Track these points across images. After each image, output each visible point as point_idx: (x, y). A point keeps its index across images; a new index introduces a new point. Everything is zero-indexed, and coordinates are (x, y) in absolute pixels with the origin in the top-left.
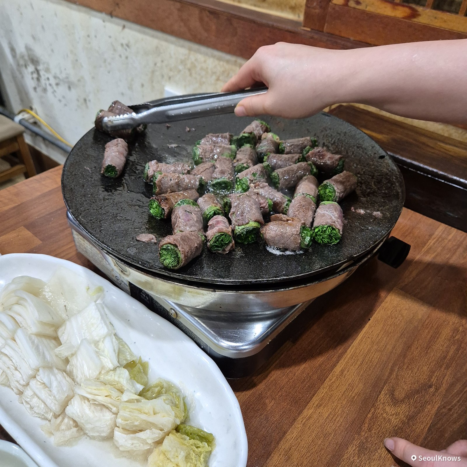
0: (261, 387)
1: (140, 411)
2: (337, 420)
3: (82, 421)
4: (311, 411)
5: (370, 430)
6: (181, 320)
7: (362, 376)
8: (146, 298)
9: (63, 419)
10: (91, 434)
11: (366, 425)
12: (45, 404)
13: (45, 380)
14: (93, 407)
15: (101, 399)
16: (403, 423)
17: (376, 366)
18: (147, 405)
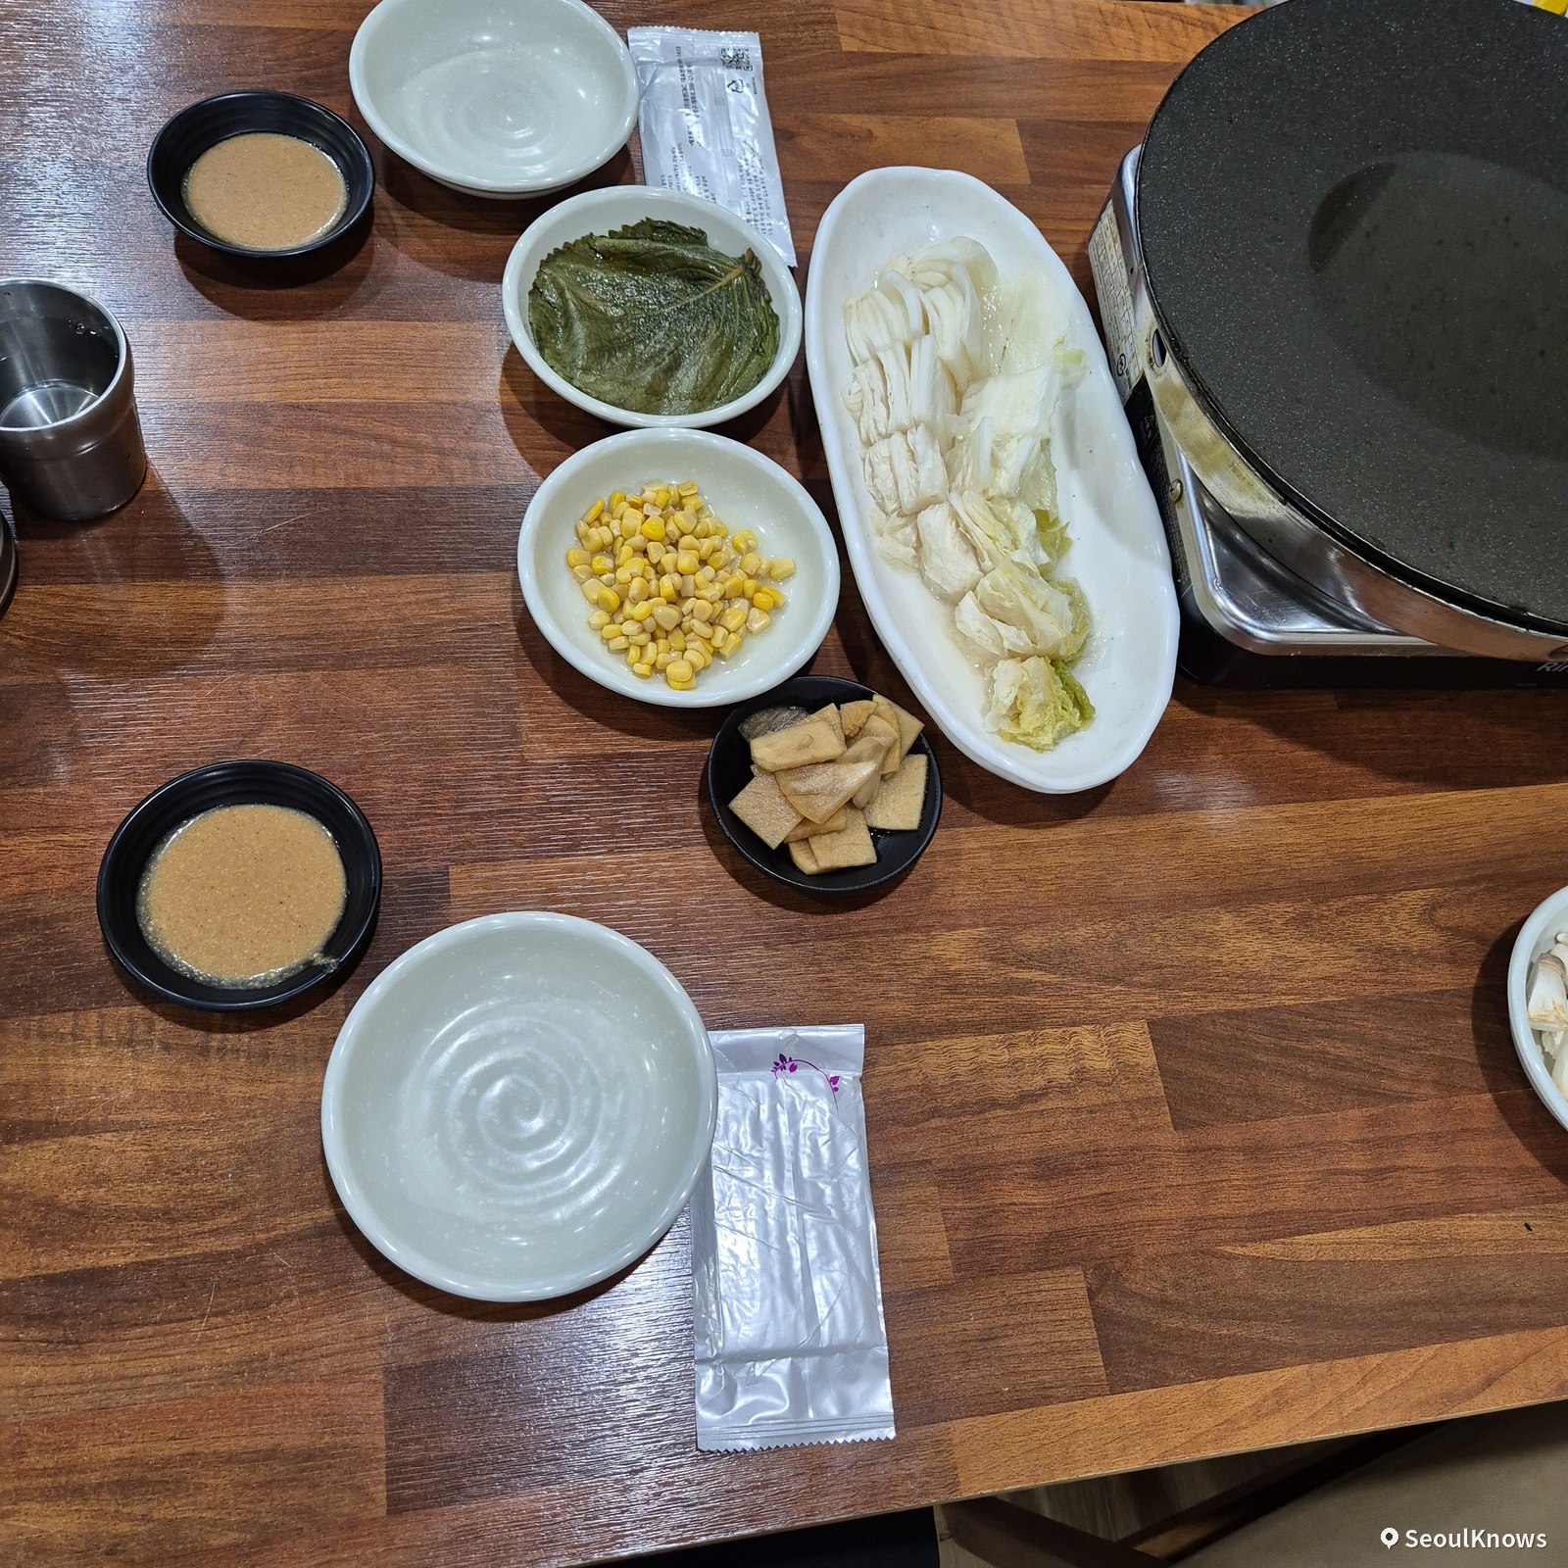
0: (1221, 723)
1: (1026, 591)
2: (1300, 860)
3: (933, 547)
4: (1268, 816)
5: (1340, 913)
6: (1180, 512)
7: (1410, 844)
8: (1147, 433)
9: (906, 525)
10: (930, 574)
11: (1341, 904)
12: (896, 484)
13: (920, 449)
14: (957, 539)
15: (979, 535)
16: (1406, 951)
17: (1451, 853)
18: (1043, 591)
